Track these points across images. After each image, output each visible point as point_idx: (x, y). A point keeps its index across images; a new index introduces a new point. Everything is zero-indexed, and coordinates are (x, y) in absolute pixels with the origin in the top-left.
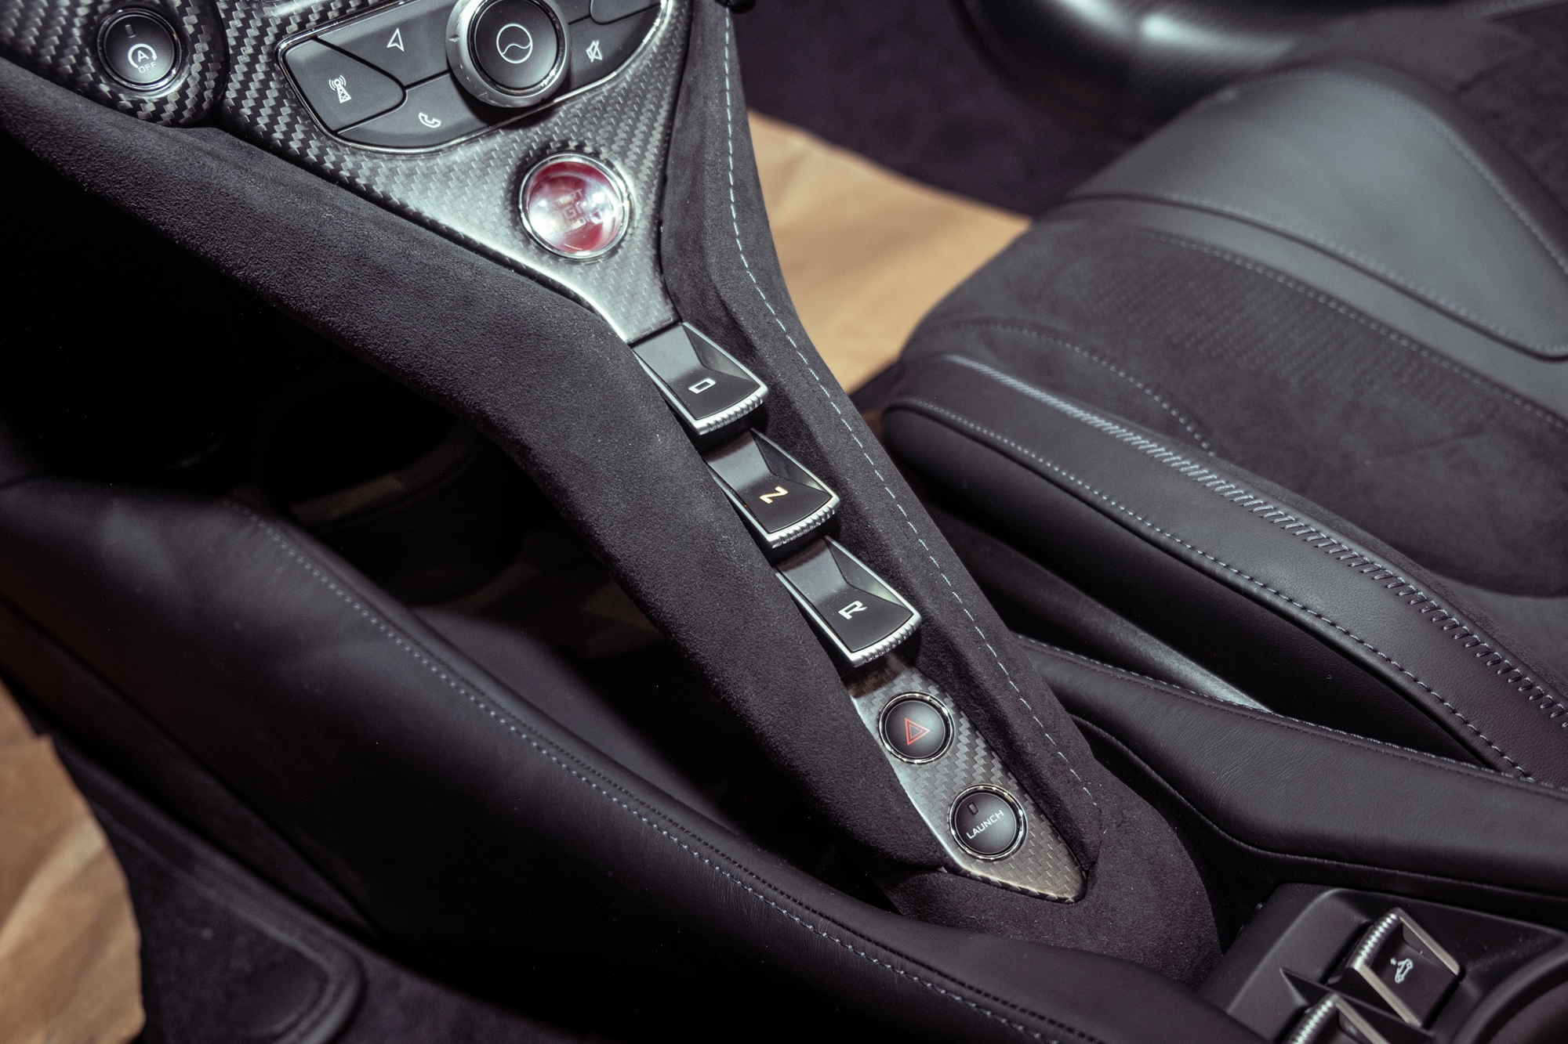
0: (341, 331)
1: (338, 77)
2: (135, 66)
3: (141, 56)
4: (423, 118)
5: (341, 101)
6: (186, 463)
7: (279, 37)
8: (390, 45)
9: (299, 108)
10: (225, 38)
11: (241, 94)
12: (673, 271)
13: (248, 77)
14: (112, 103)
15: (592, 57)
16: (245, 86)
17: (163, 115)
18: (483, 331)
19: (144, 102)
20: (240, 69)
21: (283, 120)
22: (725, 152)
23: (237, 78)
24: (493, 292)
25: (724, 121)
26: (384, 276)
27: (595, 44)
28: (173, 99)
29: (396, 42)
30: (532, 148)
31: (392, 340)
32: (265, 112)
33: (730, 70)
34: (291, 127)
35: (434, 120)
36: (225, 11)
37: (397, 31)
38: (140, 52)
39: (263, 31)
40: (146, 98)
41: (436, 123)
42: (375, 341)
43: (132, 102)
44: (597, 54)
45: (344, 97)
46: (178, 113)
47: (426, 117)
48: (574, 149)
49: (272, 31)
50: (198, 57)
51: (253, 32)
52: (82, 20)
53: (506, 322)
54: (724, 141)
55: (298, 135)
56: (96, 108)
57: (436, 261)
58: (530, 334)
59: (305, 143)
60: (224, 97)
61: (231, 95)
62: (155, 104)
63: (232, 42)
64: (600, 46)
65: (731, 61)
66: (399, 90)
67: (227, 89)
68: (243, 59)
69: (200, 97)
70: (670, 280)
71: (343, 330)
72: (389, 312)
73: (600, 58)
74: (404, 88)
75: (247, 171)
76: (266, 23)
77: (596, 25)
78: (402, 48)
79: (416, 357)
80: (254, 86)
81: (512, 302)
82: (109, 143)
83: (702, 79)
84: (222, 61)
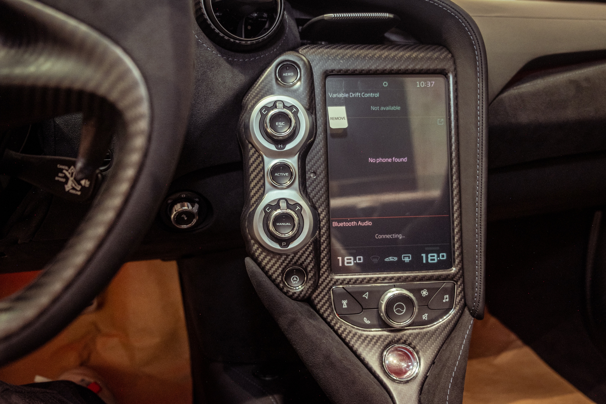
0: (315, 374)
1: (345, 300)
2: (292, 281)
3: (295, 279)
4: (365, 319)
5: (344, 307)
6: (267, 379)
7: (334, 285)
8: (363, 296)
9: (331, 305)
10: (319, 280)
11: (317, 297)
12: (423, 396)
13: (321, 292)
14: (281, 290)
15: (424, 318)
16: (319, 294)
17: (293, 296)
18: (354, 393)
19: (290, 291)
20: (320, 290)
21: (325, 307)
22: (455, 365)
23: (318, 292)
24: (362, 383)
25: (458, 354)
26: (332, 365)
27: (426, 315)
28: (297, 293)
29: (366, 296)
30: (394, 339)
31: (328, 384)
32: (322, 303)
33: (467, 337)
34: (326, 310)
35: (368, 321)
36: (322, 274)
37: (367, 293)
38: (295, 278)
39: (330, 282)
40: (291, 290)
41: (368, 322)
42: (323, 381)
43: (287, 291)
44: (426, 318)
45: (345, 306)
46: (297, 297)
47: (366, 319)
48: (408, 344)
49: (332, 282)
50: (309, 285)
51: (327, 281)
52: (283, 266)
53: (362, 393)
54: (456, 361)
55: (327, 313)
56: (277, 290)
57: (349, 367)
58: (368, 400)
59: (329, 315)
60: (312, 296)
61: (314, 296)
62: (292, 293)
63: (320, 282)
64: (427, 316)
65: (468, 335)
66: (361, 309)
67: (314, 294)
68: (321, 287)
69: (305, 295)
70: (422, 398)
71: (316, 374)
72: (330, 375)
73: (426, 319)
74: (363, 309)
75: (307, 320)
76: (331, 280)
77: (429, 309)
78: (367, 298)
79: (333, 391)
80: (322, 295)
81: (367, 388)
82: (276, 300)
83: (456, 338)
84: (316, 286)
